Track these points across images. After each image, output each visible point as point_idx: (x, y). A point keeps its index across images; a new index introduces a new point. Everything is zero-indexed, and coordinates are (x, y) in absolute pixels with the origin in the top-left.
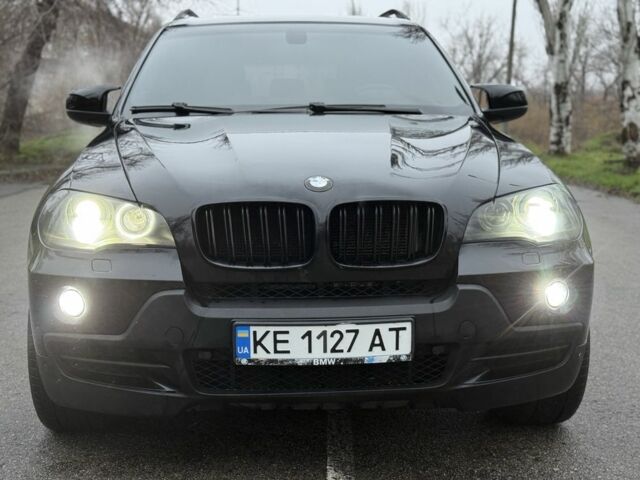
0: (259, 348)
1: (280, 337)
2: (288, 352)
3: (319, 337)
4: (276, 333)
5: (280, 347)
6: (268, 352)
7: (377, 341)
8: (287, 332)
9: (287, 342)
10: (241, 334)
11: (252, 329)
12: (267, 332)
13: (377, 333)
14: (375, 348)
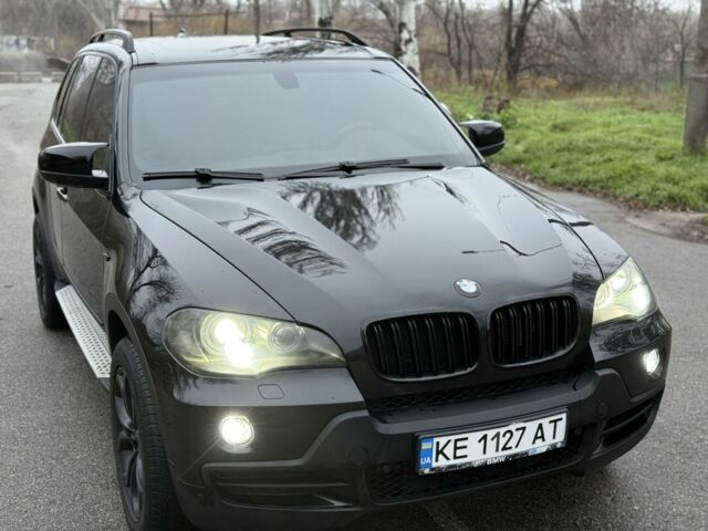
0: (441, 456)
1: (459, 444)
2: (465, 456)
3: (493, 439)
4: (456, 441)
5: (459, 453)
6: (448, 459)
7: (539, 435)
8: (466, 439)
9: (465, 447)
10: (425, 446)
11: (436, 440)
12: (449, 441)
13: (540, 427)
14: (537, 441)
